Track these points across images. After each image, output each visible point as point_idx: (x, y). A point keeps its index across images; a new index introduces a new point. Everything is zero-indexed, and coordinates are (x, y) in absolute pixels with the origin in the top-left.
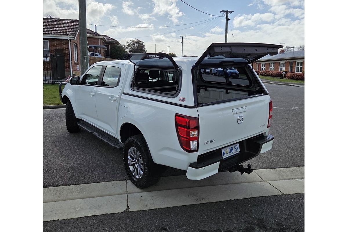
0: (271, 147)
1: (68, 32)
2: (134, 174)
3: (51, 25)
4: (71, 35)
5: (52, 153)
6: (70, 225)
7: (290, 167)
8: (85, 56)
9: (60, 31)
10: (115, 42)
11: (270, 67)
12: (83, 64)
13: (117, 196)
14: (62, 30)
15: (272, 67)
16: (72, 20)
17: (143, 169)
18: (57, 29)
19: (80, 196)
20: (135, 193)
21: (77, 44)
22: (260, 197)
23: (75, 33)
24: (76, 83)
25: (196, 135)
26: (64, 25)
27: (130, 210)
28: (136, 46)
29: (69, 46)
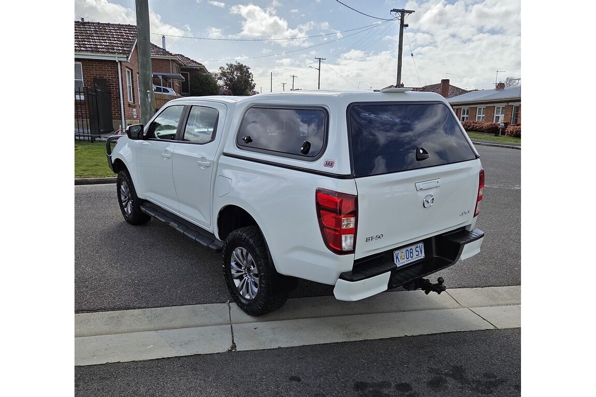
0: (478, 251)
1: (115, 48)
2: (241, 293)
3: (84, 34)
4: (120, 53)
5: (100, 257)
6: (139, 370)
7: (509, 286)
8: (148, 91)
9: (102, 45)
10: (198, 68)
11: (477, 116)
12: (144, 106)
13: (216, 327)
14: (105, 44)
15: (481, 116)
16: (123, 25)
17: (258, 283)
18: (95, 42)
19: (153, 327)
20: (244, 323)
21: (132, 70)
22: (457, 332)
23: (128, 49)
24: (137, 136)
25: (352, 226)
26: (108, 35)
27: (238, 349)
28: (236, 75)
29: (118, 73)
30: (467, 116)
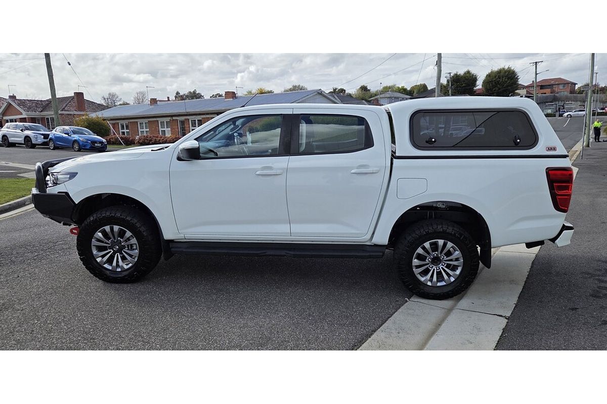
11: (140, 130)
15: (145, 130)
30: (128, 131)
